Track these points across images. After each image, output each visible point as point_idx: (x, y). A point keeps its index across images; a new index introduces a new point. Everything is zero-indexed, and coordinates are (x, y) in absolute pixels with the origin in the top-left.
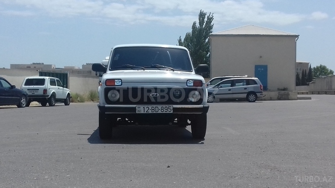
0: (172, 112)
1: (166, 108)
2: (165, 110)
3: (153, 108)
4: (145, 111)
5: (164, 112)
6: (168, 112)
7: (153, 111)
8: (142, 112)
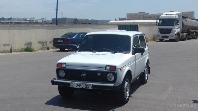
0: (92, 88)
1: (88, 85)
2: (87, 87)
3: (80, 85)
4: (76, 86)
5: (87, 88)
6: (89, 88)
7: (80, 86)
8: (74, 87)
